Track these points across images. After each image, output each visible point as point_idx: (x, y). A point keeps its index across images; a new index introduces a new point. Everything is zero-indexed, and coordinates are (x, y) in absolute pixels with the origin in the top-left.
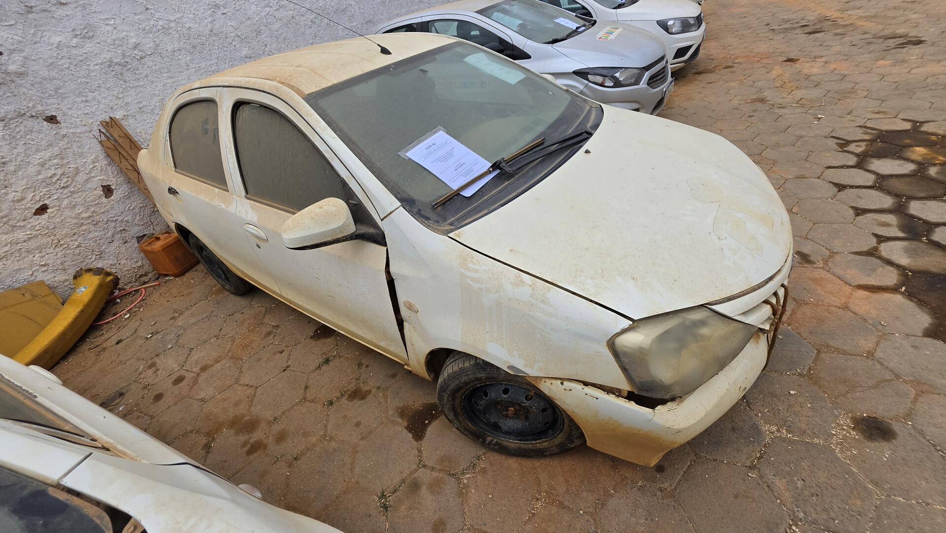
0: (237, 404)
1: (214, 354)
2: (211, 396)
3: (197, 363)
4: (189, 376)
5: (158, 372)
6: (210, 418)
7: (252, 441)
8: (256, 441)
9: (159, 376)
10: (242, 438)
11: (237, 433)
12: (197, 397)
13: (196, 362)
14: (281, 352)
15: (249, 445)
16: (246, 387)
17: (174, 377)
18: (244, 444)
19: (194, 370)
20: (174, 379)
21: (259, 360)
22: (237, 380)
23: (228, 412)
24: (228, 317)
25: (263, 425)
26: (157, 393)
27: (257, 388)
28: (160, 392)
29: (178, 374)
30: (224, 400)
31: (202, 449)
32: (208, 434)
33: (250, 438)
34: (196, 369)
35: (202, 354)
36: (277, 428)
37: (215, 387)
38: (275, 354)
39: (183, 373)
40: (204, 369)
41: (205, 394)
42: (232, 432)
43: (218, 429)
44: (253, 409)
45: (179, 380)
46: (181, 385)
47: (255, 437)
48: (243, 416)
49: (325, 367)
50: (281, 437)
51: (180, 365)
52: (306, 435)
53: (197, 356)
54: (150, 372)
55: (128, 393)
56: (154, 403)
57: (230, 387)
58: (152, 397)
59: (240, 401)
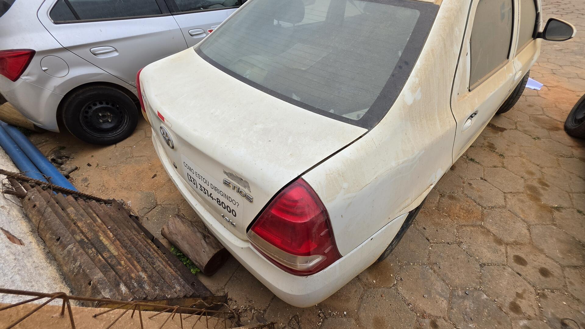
0: (522, 201)
1: (481, 238)
2: (523, 223)
3: (496, 251)
4: (512, 252)
5: (520, 292)
6: (540, 216)
7: (540, 186)
8: (539, 184)
9: (523, 288)
10: (542, 191)
11: (541, 195)
12: (528, 234)
13: (495, 253)
14: (470, 184)
15: (544, 187)
16: (507, 199)
17: (518, 268)
18: (544, 189)
19: (503, 250)
20: (521, 266)
21: (480, 197)
22: (505, 207)
23: (530, 205)
24: (431, 241)
25: (529, 183)
26: (541, 277)
27: (504, 193)
28: (539, 274)
29: (514, 264)
30: (523, 211)
31: (561, 212)
32: (551, 212)
33: (539, 187)
34: (502, 248)
35: (485, 250)
36: (526, 176)
37: (514, 222)
38: (473, 188)
39: (511, 260)
40: (499, 242)
41: (523, 229)
42: (542, 198)
43: (544, 207)
44: (521, 191)
45: (519, 260)
46: (523, 256)
47: (537, 185)
48: (528, 195)
49: (477, 160)
50: (531, 173)
51: (504, 268)
52: (523, 163)
53: (489, 255)
54: (523, 304)
55: (558, 316)
56: (551, 274)
57: (510, 211)
58: (548, 279)
59: (519, 200)
